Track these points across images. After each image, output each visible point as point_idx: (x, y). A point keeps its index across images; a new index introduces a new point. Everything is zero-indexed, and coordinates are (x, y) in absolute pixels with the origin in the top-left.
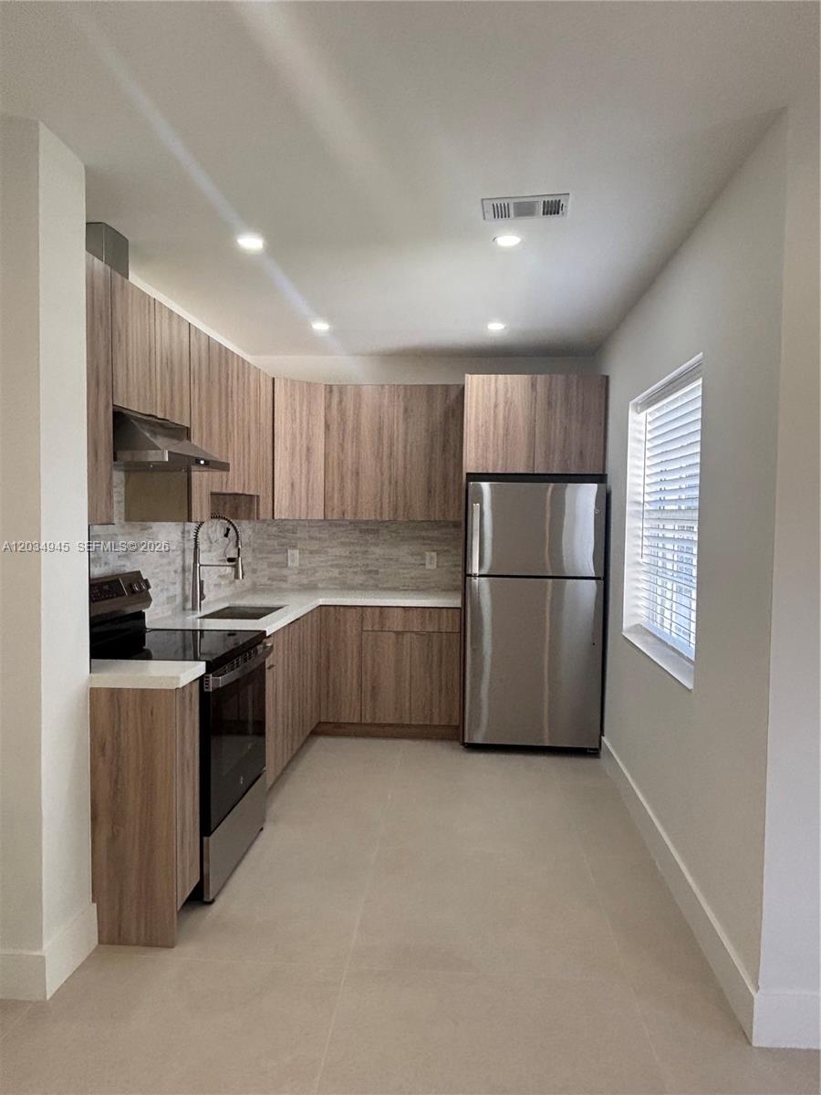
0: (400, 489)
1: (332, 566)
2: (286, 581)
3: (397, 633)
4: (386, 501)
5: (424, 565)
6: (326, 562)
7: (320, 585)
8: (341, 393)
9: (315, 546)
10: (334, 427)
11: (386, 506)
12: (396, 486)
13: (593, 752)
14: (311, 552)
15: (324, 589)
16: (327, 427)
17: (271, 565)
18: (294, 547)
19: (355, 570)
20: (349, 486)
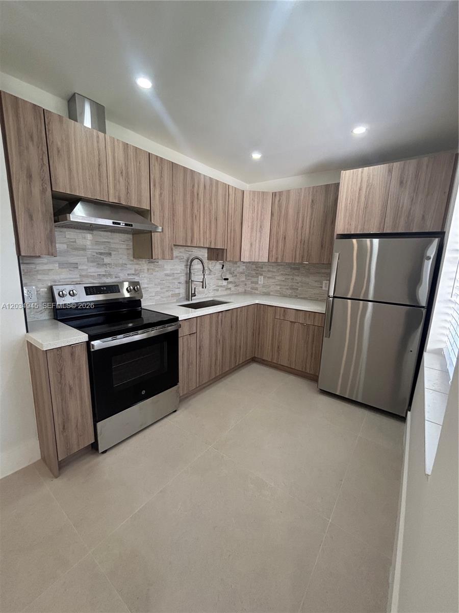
0: (306, 246)
1: (277, 285)
2: (257, 290)
3: (291, 322)
4: (298, 253)
5: (322, 287)
6: (274, 282)
7: (271, 293)
8: (280, 195)
9: (270, 275)
10: (276, 214)
11: (298, 256)
12: (304, 244)
13: (403, 419)
14: (268, 278)
15: (272, 295)
16: (272, 214)
17: (252, 283)
18: (262, 275)
19: (287, 287)
20: (281, 244)
